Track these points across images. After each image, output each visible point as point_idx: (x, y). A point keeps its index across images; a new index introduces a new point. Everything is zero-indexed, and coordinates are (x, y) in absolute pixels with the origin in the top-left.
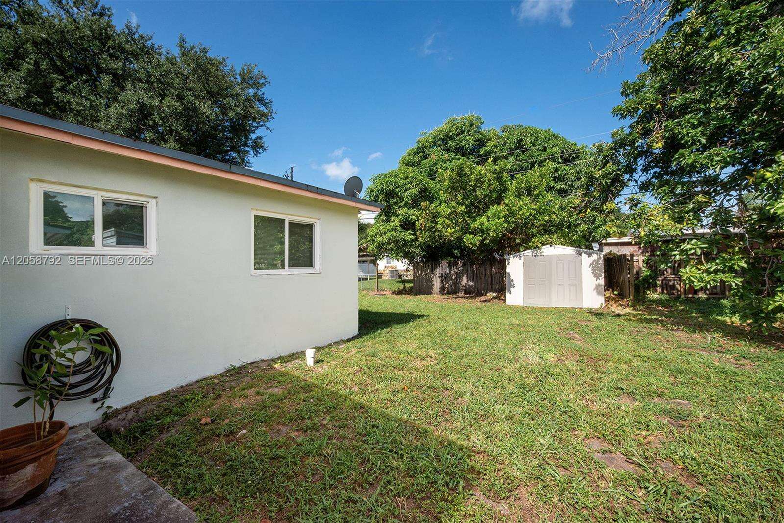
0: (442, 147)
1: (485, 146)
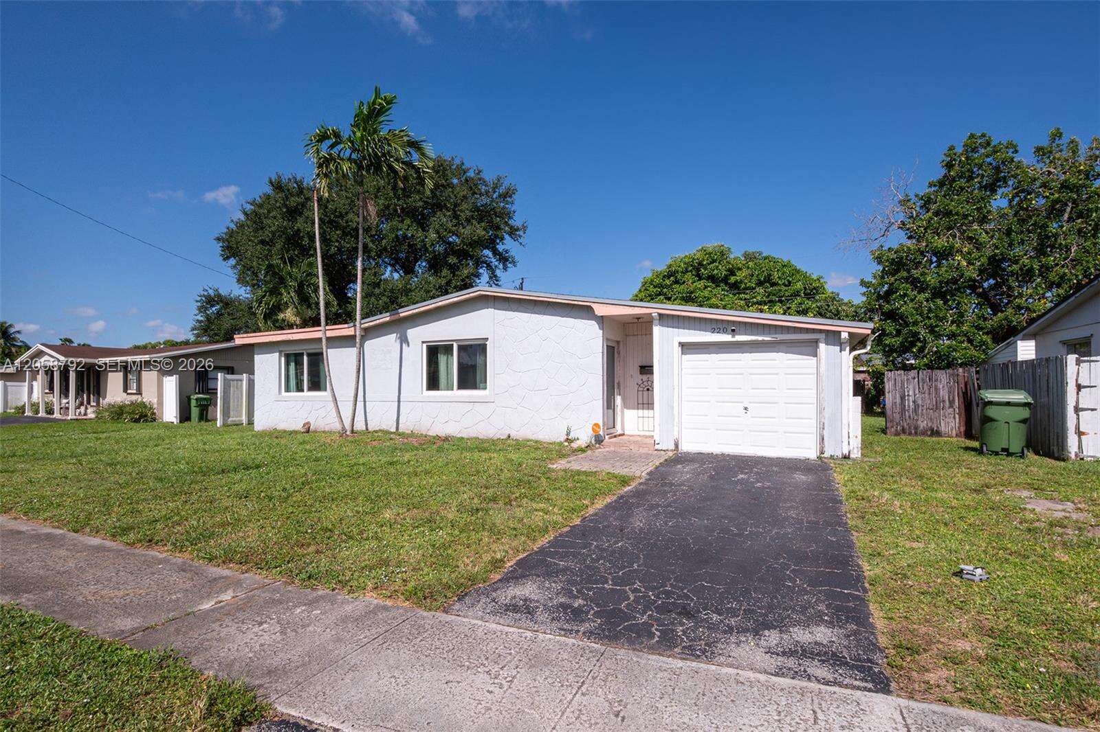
1: (735, 275)
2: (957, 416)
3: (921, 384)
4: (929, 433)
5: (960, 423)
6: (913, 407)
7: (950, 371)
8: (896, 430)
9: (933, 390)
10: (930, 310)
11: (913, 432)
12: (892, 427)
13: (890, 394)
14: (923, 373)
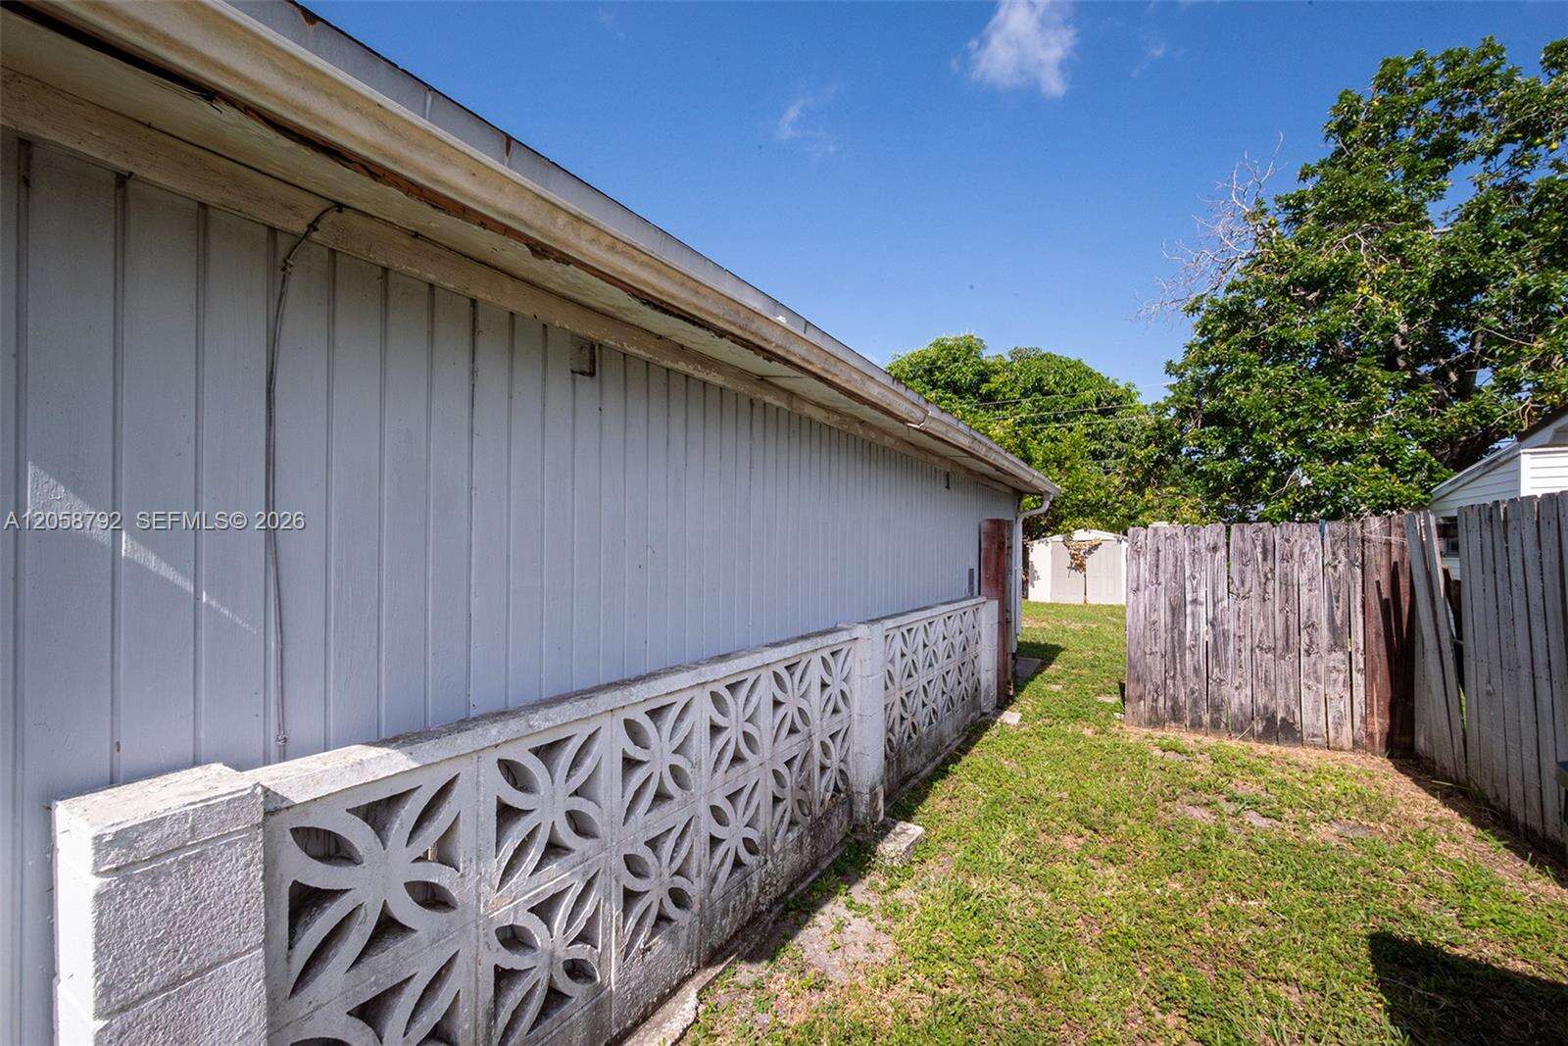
0: (925, 379)
1: (989, 382)
2: (1359, 679)
3: (1235, 567)
4: (1259, 727)
5: (1368, 705)
6: (1209, 638)
7: (1338, 527)
8: (1154, 710)
9: (1274, 586)
10: (1298, 400)
11: (1206, 718)
12: (1141, 698)
13: (1141, 594)
14: (1242, 531)
